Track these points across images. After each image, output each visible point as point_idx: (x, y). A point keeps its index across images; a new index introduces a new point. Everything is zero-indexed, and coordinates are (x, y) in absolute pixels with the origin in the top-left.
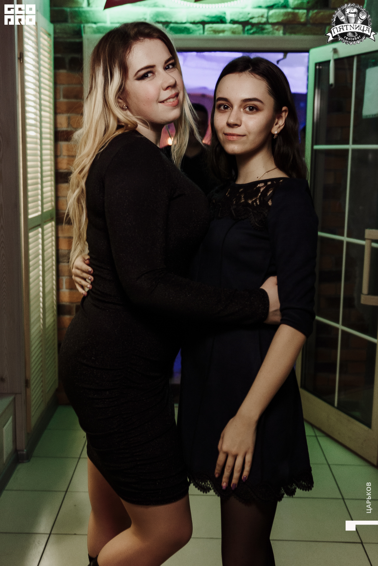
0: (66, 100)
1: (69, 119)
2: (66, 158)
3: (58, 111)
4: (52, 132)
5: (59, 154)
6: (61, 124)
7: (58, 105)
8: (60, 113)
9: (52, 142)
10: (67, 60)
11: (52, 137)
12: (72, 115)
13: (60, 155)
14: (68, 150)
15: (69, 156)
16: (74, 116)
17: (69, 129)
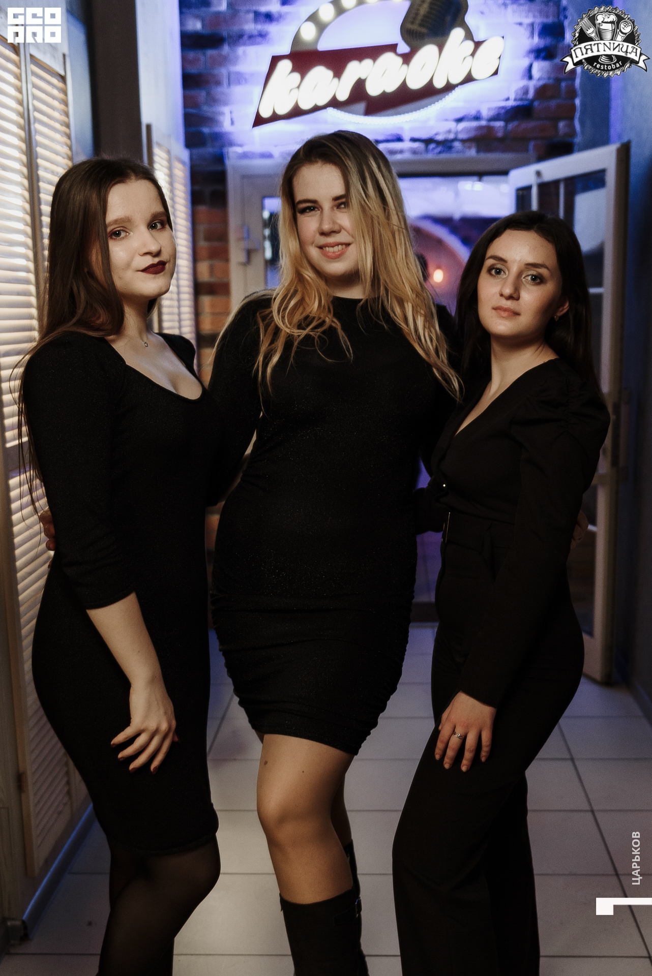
0: (207, 244)
1: (211, 267)
2: (210, 316)
3: (199, 257)
4: (191, 284)
5: (201, 311)
6: (202, 274)
7: (198, 250)
8: (200, 260)
9: (191, 297)
10: (207, 193)
11: (191, 290)
12: (216, 263)
13: (203, 313)
14: (213, 306)
15: (213, 314)
16: (218, 263)
17: (213, 280)
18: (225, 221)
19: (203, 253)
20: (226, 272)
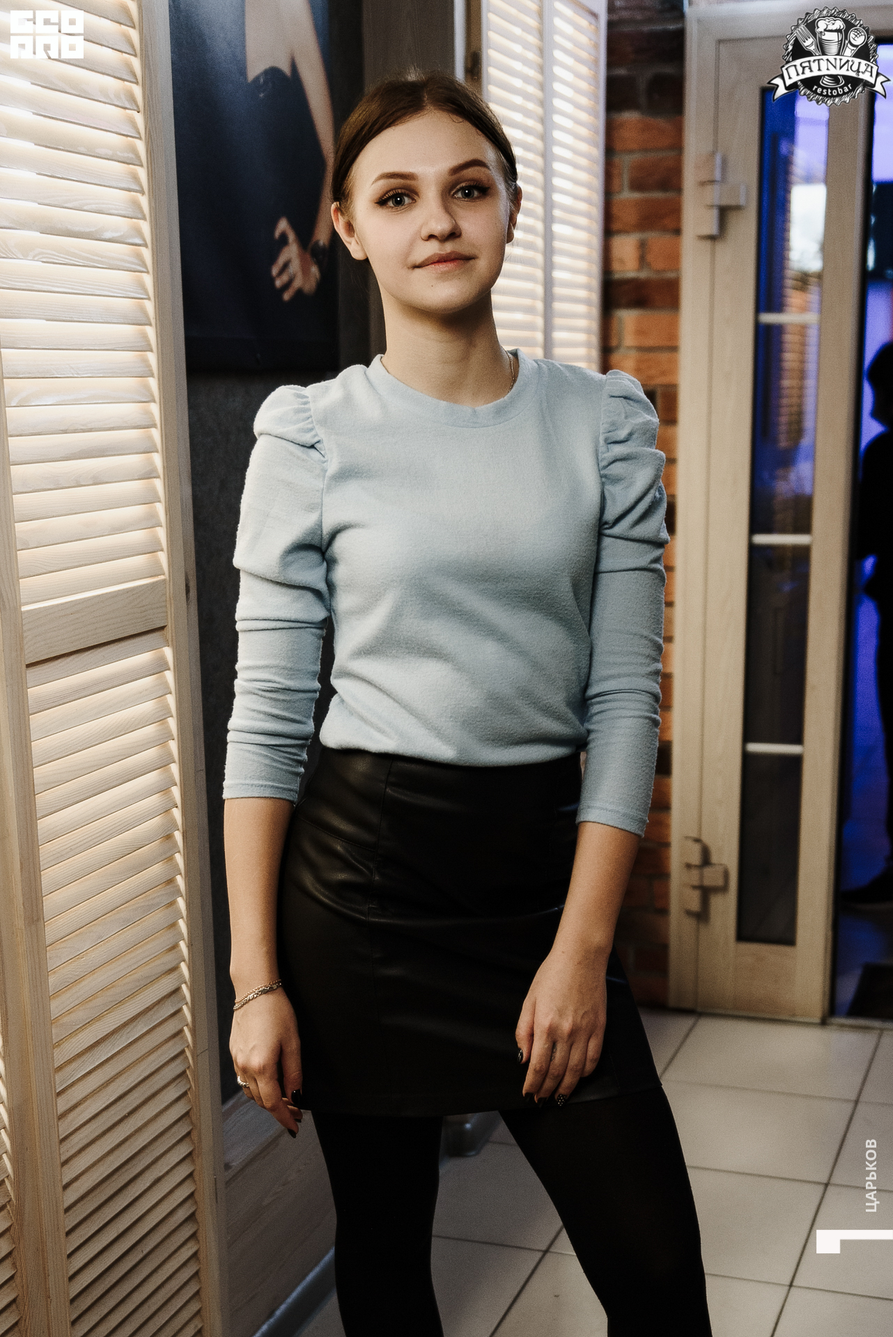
0: (637, 195)
1: (643, 246)
2: (633, 354)
3: (616, 226)
4: (596, 282)
5: (614, 342)
6: (622, 261)
7: (615, 210)
8: (619, 232)
9: (595, 311)
10: (642, 84)
11: (595, 297)
12: (653, 237)
13: (618, 347)
14: (640, 332)
15: (641, 349)
16: (656, 239)
17: (643, 275)
18: (677, 146)
19: (626, 215)
20: (674, 258)
